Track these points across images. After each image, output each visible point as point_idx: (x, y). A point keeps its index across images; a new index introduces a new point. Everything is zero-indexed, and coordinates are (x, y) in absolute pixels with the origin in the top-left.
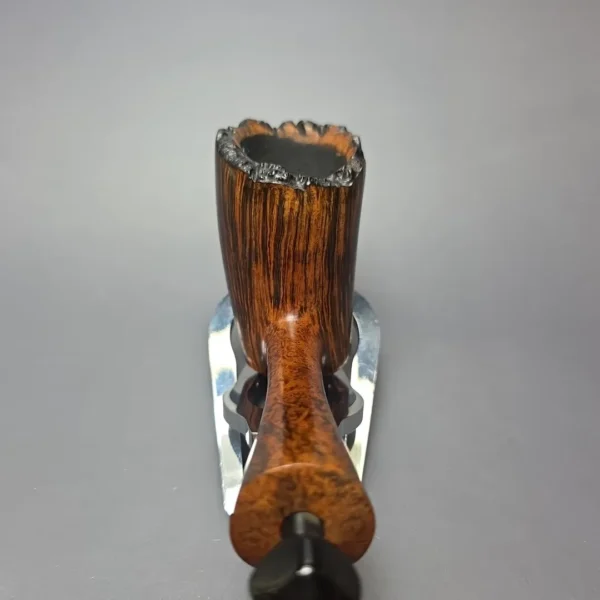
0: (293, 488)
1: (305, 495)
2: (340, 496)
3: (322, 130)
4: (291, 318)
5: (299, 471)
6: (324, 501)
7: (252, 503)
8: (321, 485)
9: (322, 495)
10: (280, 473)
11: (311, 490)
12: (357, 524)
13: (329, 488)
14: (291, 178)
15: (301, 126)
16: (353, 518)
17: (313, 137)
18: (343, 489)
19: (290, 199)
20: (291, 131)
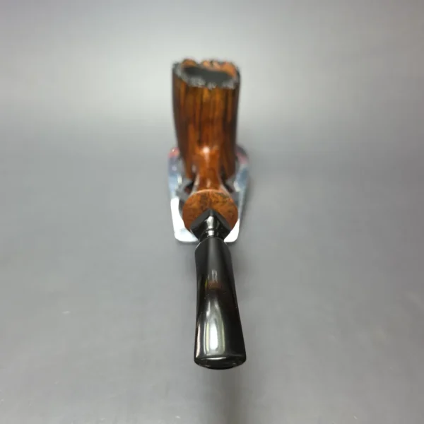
0: (207, 199)
1: (211, 202)
2: (224, 202)
3: (222, 64)
4: (206, 151)
5: (209, 193)
6: (218, 204)
7: (191, 205)
8: (217, 198)
9: (218, 202)
10: (201, 193)
11: (213, 200)
12: (231, 214)
13: (220, 199)
14: (206, 84)
15: (211, 62)
16: (229, 211)
17: (217, 67)
18: (225, 200)
19: (206, 95)
20: (207, 65)
